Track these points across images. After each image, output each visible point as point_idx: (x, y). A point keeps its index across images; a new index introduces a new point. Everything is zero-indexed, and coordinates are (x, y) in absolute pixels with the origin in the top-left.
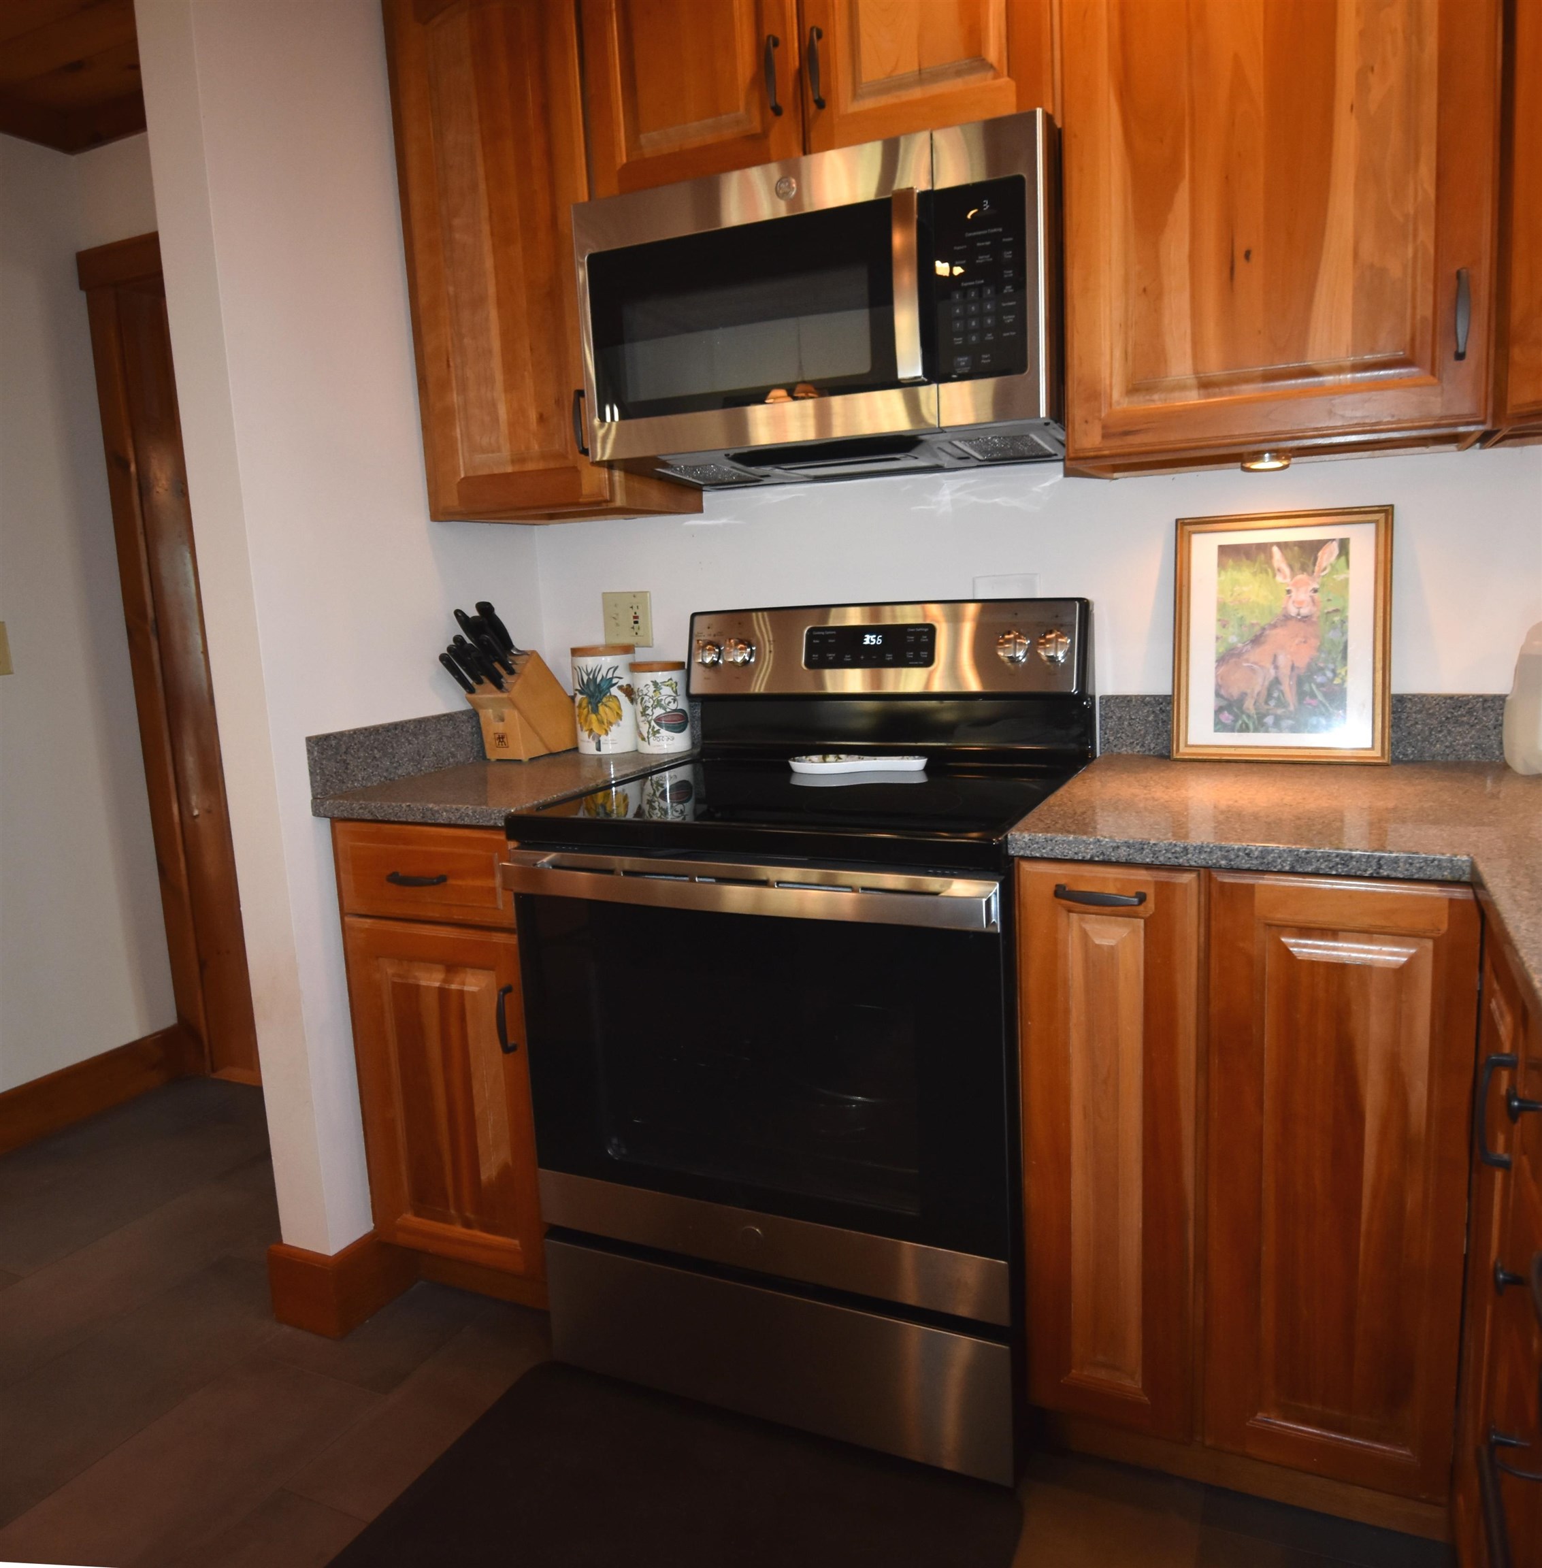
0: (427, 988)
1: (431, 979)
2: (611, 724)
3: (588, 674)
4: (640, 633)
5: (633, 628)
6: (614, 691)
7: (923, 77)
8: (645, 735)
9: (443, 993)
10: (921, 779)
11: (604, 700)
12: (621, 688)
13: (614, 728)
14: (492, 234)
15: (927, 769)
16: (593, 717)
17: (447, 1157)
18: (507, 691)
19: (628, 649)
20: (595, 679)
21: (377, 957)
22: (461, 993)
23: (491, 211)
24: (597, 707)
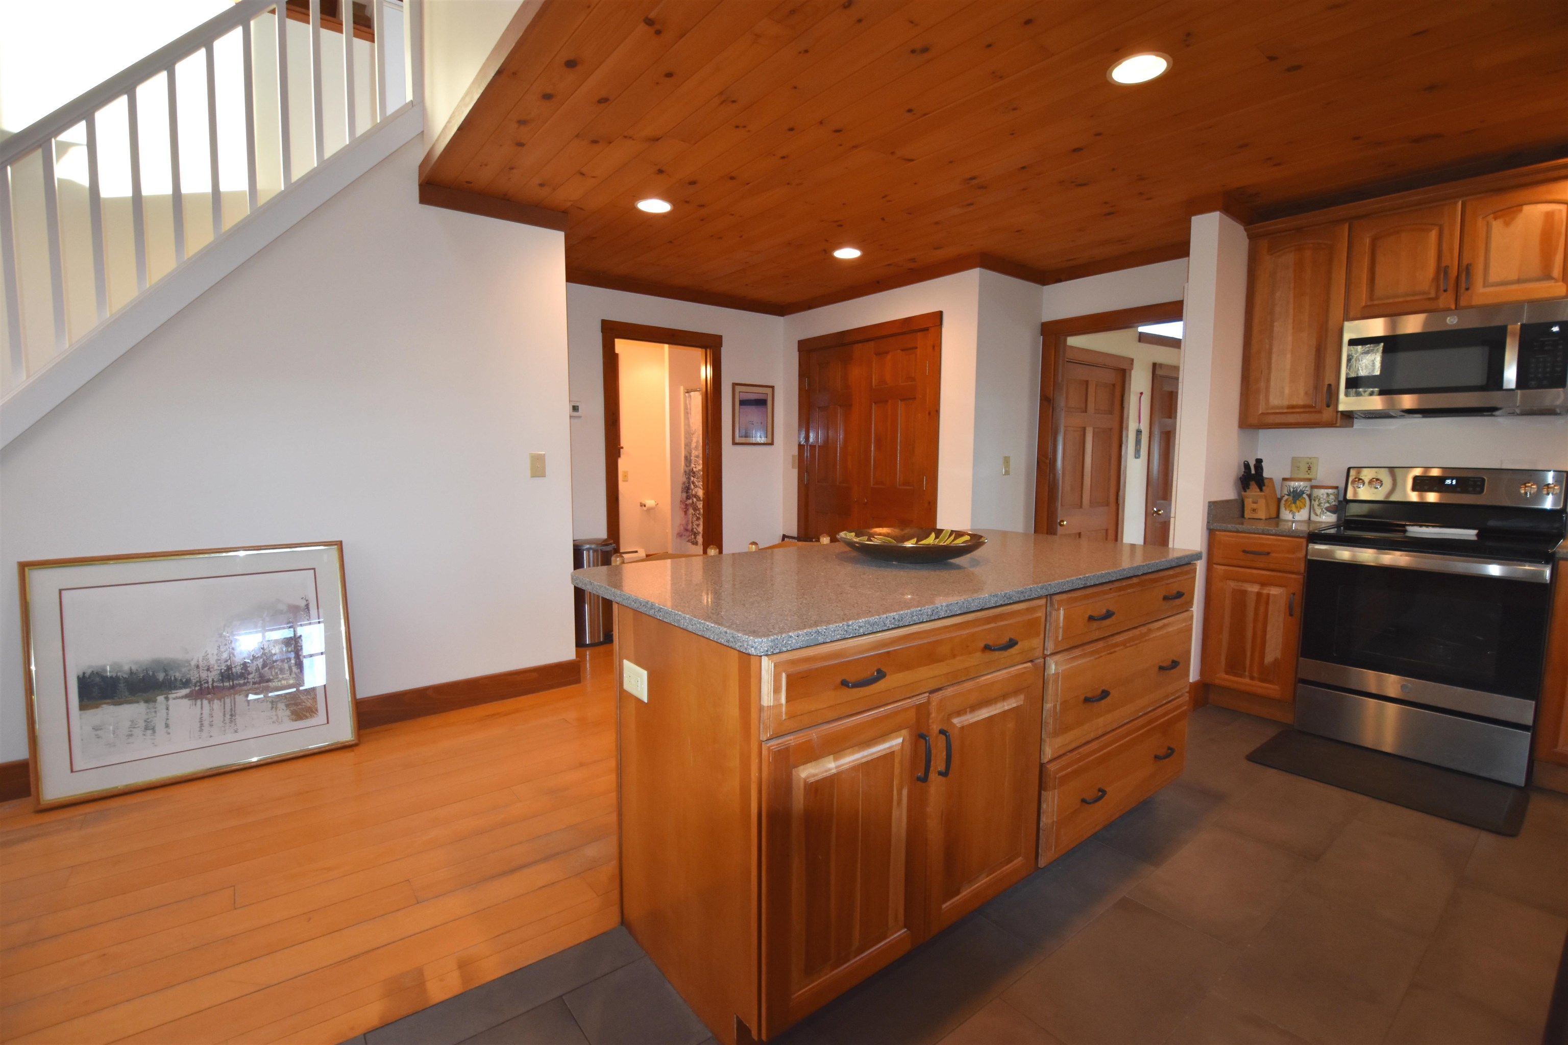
0: (1252, 592)
1: (1254, 589)
2: (1301, 508)
3: (1293, 488)
4: (1310, 474)
5: (1307, 472)
6: (1305, 496)
7: (1519, 281)
8: (1319, 514)
9: (1259, 595)
10: (1475, 538)
11: (1300, 499)
12: (1307, 495)
13: (1302, 510)
14: (1293, 328)
15: (1478, 535)
16: (1293, 505)
17: (1249, 654)
18: (1264, 492)
19: (1310, 480)
20: (1297, 490)
21: (1227, 580)
22: (1268, 595)
23: (1294, 320)
24: (1296, 501)
